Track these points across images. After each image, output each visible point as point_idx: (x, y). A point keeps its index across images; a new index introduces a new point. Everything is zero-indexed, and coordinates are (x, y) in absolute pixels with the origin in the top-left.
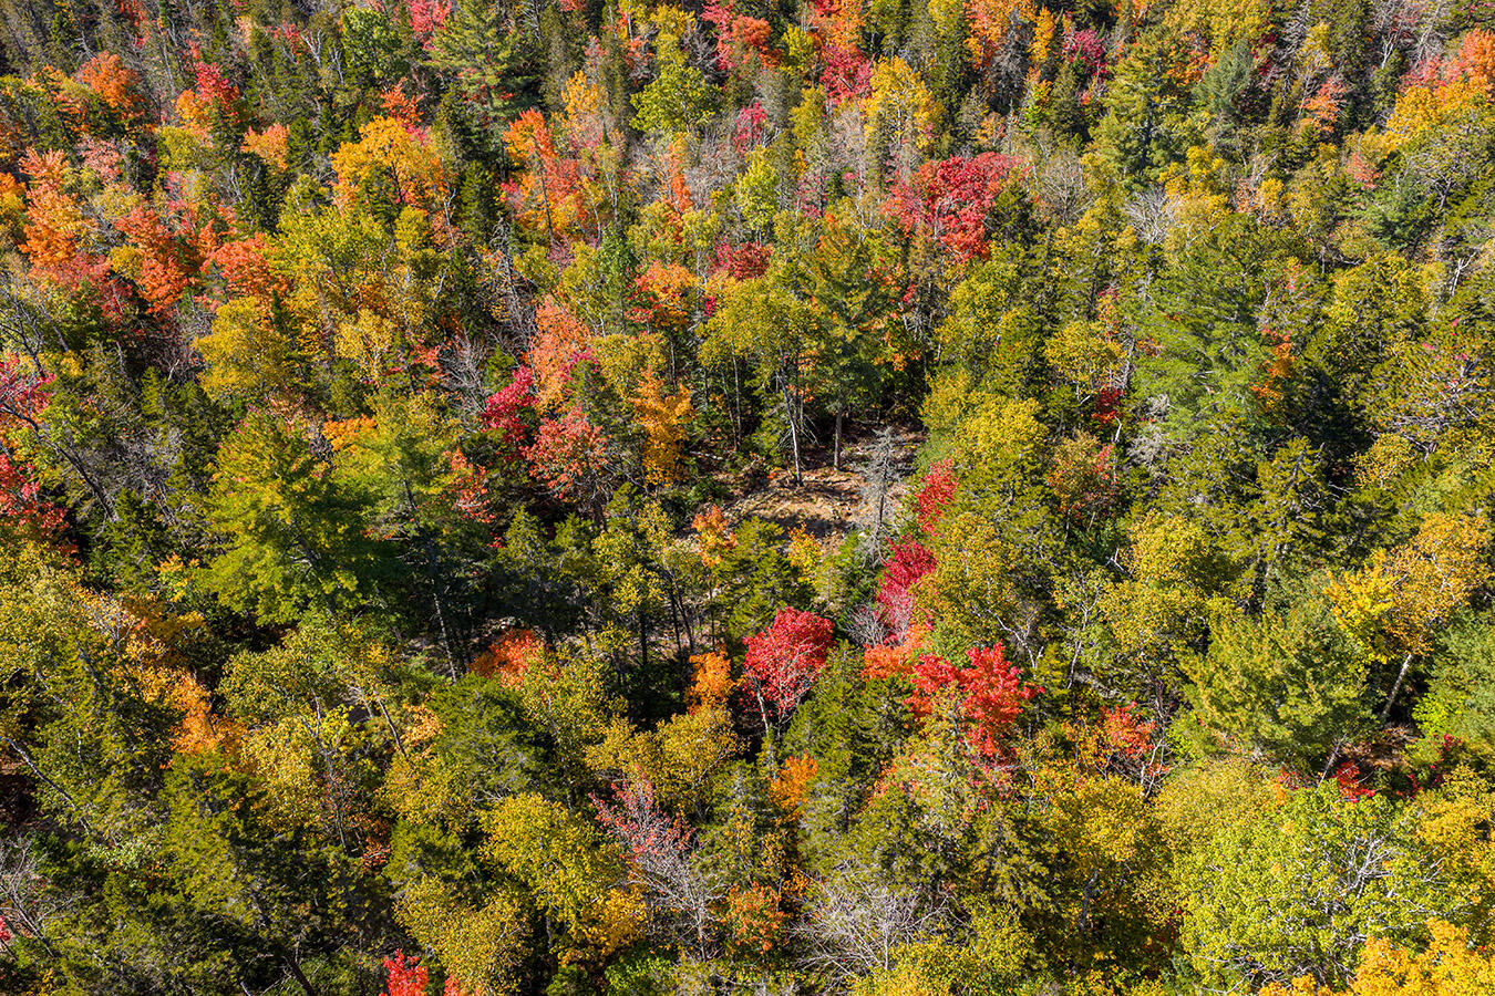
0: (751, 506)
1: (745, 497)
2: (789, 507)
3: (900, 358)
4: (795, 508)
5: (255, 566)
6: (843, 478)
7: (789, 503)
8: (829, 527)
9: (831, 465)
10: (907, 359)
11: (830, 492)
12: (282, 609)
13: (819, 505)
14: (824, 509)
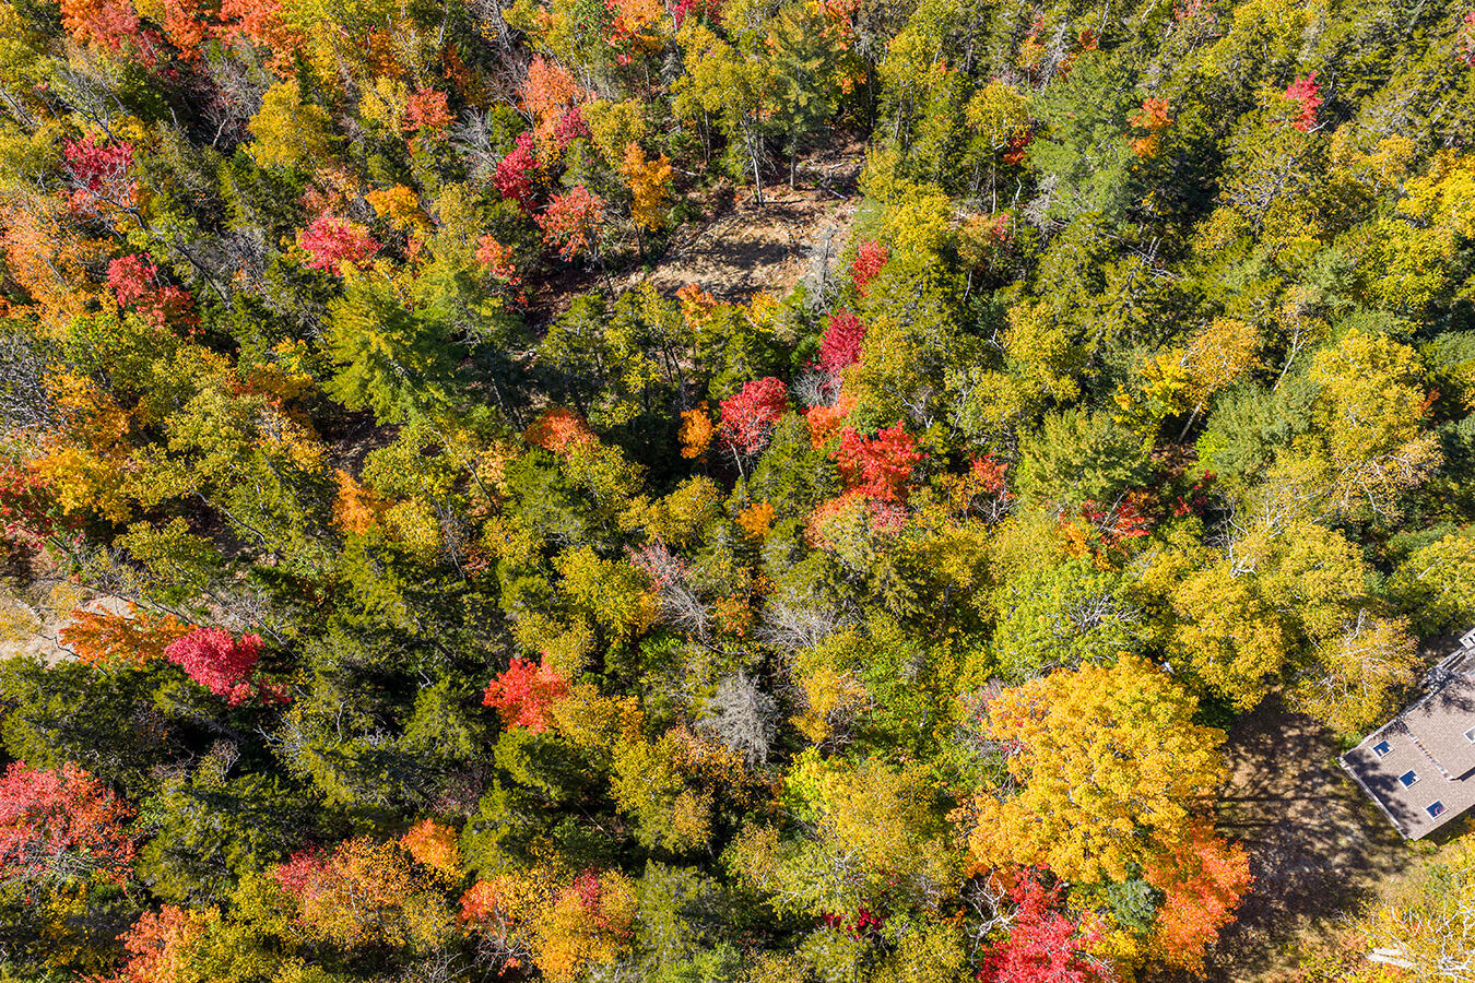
0: (722, 232)
1: (715, 221)
2: (752, 232)
3: (849, 81)
4: (758, 233)
5: (370, 385)
6: (798, 198)
7: (752, 228)
8: (786, 251)
9: (788, 182)
10: (856, 82)
11: (786, 214)
12: (392, 413)
13: (777, 230)
14: (780, 233)
